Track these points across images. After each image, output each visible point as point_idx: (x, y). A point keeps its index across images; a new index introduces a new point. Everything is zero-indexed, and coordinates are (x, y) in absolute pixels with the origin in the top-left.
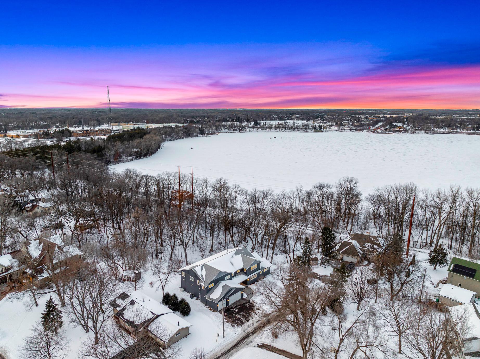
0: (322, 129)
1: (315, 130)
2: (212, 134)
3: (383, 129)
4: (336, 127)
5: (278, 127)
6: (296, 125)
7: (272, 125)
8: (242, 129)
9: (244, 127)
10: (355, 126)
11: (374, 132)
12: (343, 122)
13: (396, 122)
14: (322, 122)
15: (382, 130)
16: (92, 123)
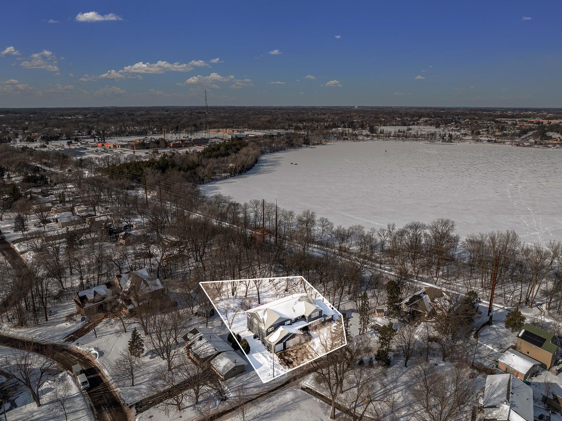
0: (452, 139)
1: (444, 140)
2: (318, 144)
3: (532, 141)
4: (471, 138)
5: (397, 136)
6: (420, 133)
7: (390, 133)
8: (354, 138)
9: (356, 135)
10: (495, 136)
11: (518, 145)
12: (480, 130)
13: (552, 131)
14: (454, 128)
15: (530, 143)
16: (189, 128)
